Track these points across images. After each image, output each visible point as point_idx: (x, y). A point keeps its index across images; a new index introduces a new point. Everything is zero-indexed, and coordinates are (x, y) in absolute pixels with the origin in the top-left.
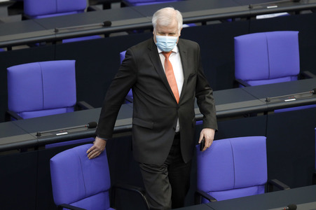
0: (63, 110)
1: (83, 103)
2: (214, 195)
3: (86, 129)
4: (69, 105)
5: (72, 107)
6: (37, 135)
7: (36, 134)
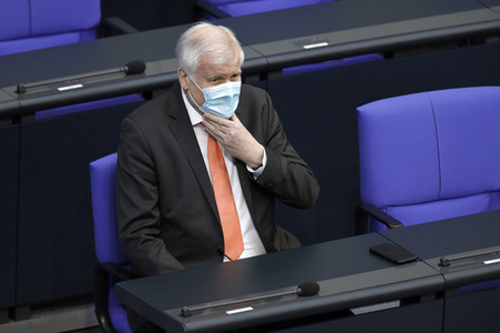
0: (73, 38)
1: (116, 22)
2: (397, 213)
3: (122, 76)
4: (85, 26)
5: (92, 29)
6: (18, 92)
7: (15, 88)
